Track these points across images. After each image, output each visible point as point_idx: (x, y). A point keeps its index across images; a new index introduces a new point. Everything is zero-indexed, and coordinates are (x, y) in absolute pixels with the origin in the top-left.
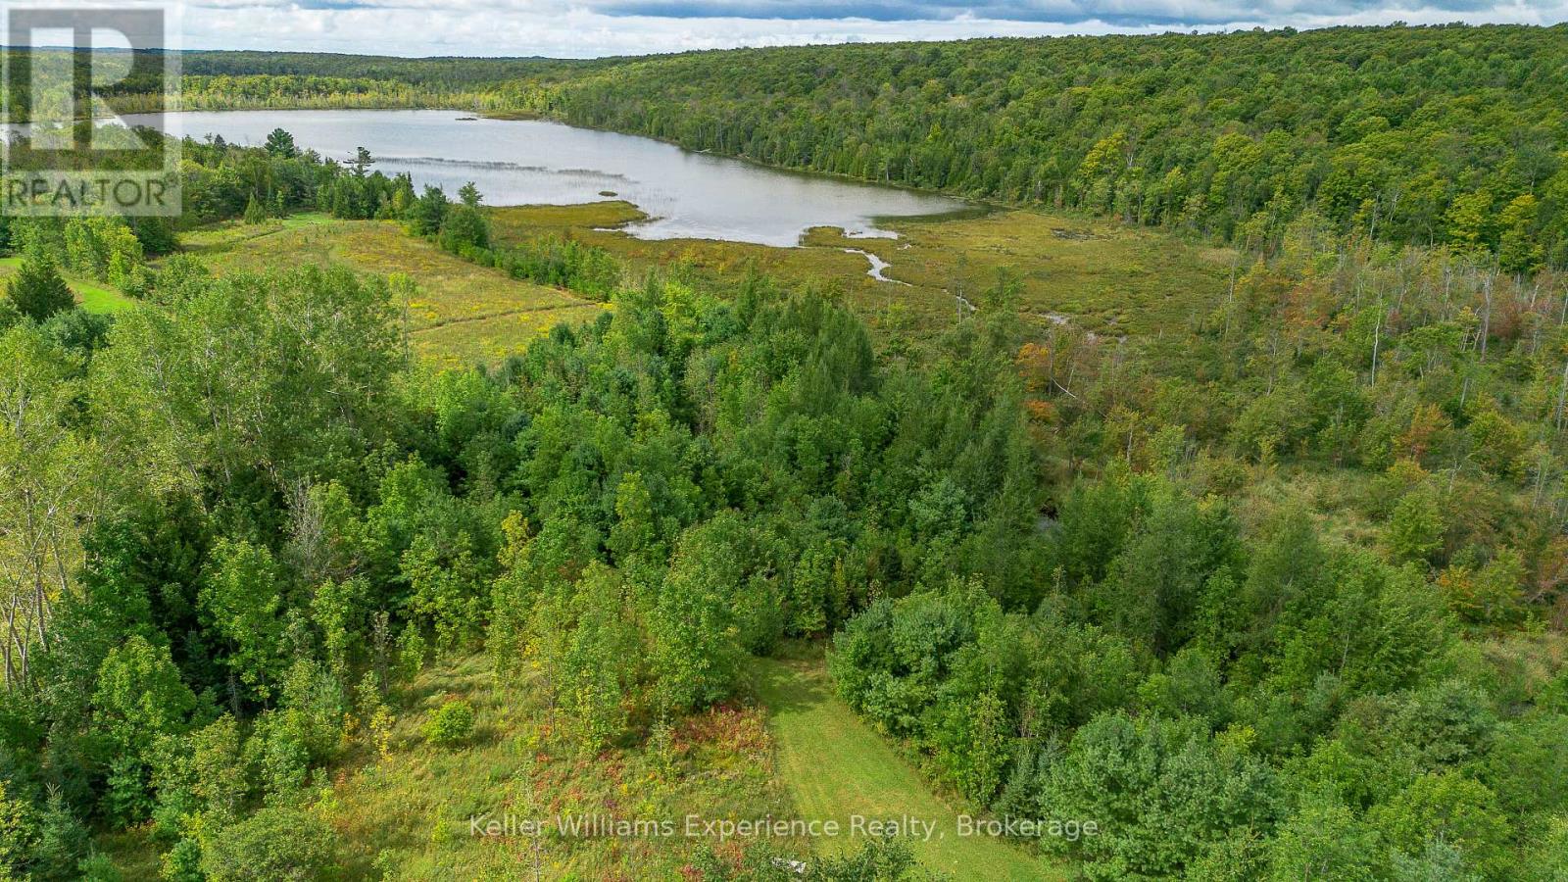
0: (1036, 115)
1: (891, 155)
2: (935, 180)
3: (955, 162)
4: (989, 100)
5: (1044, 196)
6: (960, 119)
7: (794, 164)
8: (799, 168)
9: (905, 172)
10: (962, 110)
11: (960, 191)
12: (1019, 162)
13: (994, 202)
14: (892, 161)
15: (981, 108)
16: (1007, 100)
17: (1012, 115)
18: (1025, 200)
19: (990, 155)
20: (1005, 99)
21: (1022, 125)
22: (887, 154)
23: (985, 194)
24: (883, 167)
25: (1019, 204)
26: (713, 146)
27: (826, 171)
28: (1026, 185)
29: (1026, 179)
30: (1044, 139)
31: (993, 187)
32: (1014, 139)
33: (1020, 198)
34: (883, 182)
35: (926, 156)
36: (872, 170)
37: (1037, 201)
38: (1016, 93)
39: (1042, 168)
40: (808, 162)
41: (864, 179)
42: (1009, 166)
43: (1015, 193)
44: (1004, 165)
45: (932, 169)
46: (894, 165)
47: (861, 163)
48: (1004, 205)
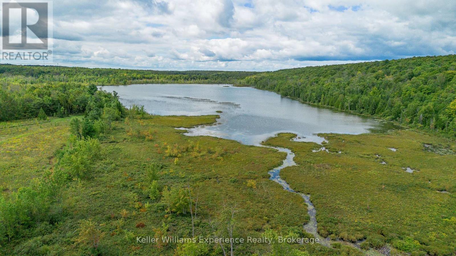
0: (426, 83)
1: (351, 100)
2: (370, 111)
3: (380, 103)
4: (403, 77)
5: (424, 122)
6: (388, 85)
7: (314, 102)
8: (316, 104)
9: (356, 107)
10: (390, 81)
11: (381, 117)
12: (412, 105)
13: (396, 123)
14: (352, 102)
15: (398, 80)
16: (412, 77)
17: (413, 83)
18: (413, 123)
19: (397, 102)
20: (411, 76)
21: (417, 87)
22: (349, 99)
23: (393, 119)
24: (347, 104)
25: (410, 125)
26: (290, 95)
27: (325, 105)
28: (415, 116)
29: (414, 113)
30: (428, 94)
31: (397, 115)
32: (413, 94)
33: (411, 122)
34: (347, 110)
35: (366, 100)
36: (343, 105)
37: (420, 125)
38: (417, 74)
39: (424, 108)
40: (319, 101)
41: (339, 109)
42: (406, 106)
43: (408, 119)
44: (404, 106)
45: (369, 106)
46: (352, 104)
47: (339, 102)
48: (401, 125)
